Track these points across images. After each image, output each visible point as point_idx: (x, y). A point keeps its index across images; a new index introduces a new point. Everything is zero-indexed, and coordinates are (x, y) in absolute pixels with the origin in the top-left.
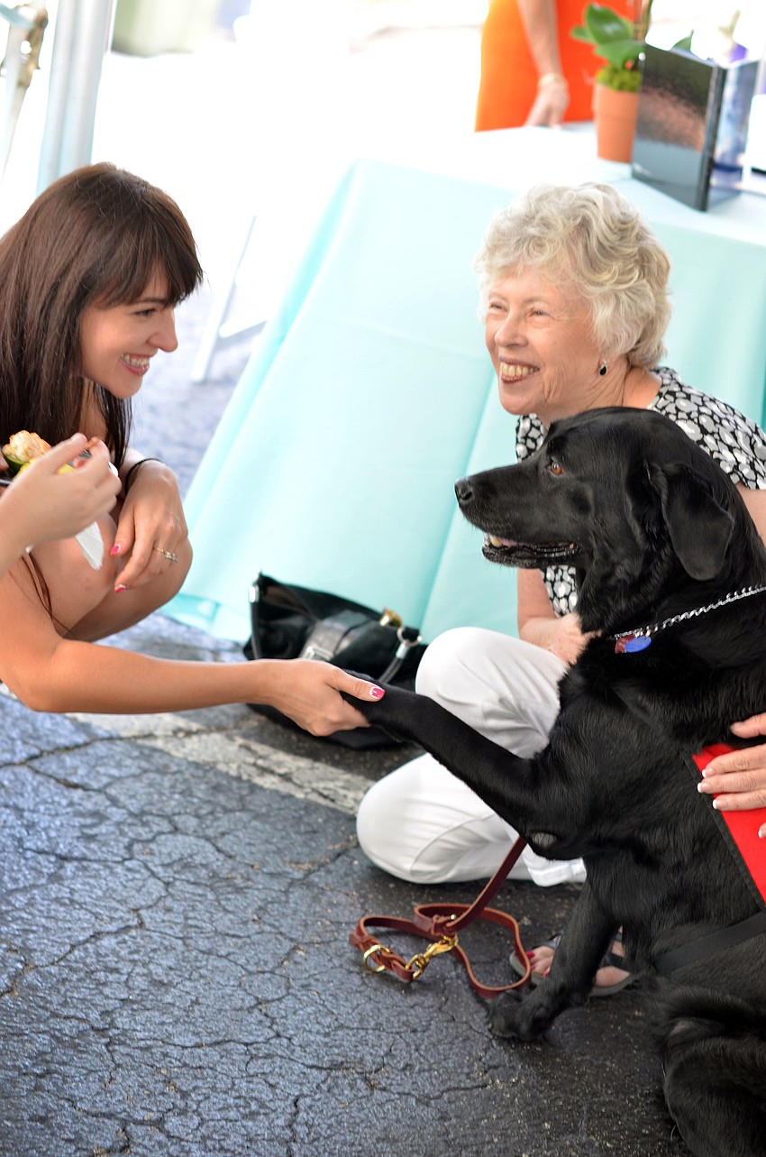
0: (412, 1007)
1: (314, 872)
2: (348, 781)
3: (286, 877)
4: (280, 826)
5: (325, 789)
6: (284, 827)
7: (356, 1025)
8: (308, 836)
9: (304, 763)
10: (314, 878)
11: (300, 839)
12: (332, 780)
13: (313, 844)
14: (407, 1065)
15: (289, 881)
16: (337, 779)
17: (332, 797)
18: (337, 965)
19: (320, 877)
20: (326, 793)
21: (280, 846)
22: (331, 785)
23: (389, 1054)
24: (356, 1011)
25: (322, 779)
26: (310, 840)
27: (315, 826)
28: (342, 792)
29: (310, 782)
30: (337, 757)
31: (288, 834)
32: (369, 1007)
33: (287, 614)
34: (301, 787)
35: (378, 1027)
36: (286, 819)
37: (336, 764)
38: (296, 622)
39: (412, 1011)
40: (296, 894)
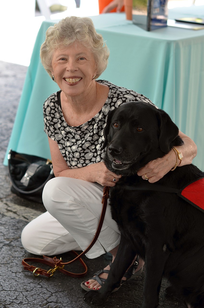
0: (29, 283)
1: (13, 241)
2: (35, 213)
3: (3, 243)
4: (7, 227)
5: (27, 216)
6: (9, 228)
7: (8, 289)
8: (15, 230)
9: (23, 208)
10: (12, 243)
11: (12, 231)
12: (30, 213)
13: (16, 233)
14: (21, 302)
15: (3, 244)
16: (31, 213)
17: (28, 218)
18: (9, 270)
19: (14, 243)
20: (26, 217)
21: (5, 233)
22: (29, 214)
23: (16, 299)
24: (10, 285)
25: (26, 213)
26: (15, 231)
27: (19, 227)
28: (32, 216)
29: (22, 214)
30: (34, 206)
31: (9, 230)
32: (15, 283)
33: (21, 162)
34: (19, 215)
35: (15, 290)
36: (10, 225)
37: (33, 208)
38: (24, 165)
39: (29, 285)
40: (4, 248)
